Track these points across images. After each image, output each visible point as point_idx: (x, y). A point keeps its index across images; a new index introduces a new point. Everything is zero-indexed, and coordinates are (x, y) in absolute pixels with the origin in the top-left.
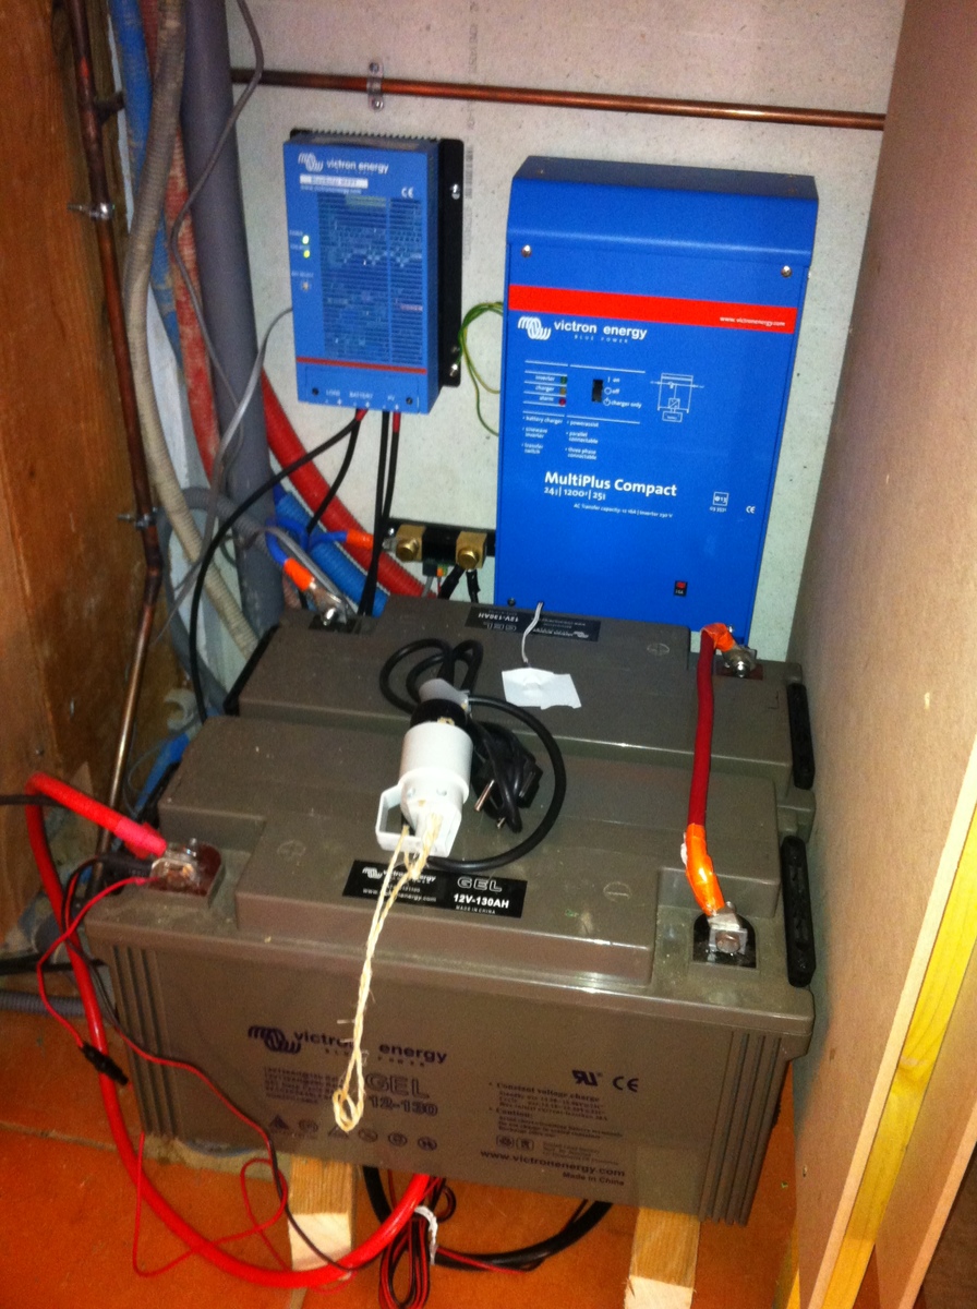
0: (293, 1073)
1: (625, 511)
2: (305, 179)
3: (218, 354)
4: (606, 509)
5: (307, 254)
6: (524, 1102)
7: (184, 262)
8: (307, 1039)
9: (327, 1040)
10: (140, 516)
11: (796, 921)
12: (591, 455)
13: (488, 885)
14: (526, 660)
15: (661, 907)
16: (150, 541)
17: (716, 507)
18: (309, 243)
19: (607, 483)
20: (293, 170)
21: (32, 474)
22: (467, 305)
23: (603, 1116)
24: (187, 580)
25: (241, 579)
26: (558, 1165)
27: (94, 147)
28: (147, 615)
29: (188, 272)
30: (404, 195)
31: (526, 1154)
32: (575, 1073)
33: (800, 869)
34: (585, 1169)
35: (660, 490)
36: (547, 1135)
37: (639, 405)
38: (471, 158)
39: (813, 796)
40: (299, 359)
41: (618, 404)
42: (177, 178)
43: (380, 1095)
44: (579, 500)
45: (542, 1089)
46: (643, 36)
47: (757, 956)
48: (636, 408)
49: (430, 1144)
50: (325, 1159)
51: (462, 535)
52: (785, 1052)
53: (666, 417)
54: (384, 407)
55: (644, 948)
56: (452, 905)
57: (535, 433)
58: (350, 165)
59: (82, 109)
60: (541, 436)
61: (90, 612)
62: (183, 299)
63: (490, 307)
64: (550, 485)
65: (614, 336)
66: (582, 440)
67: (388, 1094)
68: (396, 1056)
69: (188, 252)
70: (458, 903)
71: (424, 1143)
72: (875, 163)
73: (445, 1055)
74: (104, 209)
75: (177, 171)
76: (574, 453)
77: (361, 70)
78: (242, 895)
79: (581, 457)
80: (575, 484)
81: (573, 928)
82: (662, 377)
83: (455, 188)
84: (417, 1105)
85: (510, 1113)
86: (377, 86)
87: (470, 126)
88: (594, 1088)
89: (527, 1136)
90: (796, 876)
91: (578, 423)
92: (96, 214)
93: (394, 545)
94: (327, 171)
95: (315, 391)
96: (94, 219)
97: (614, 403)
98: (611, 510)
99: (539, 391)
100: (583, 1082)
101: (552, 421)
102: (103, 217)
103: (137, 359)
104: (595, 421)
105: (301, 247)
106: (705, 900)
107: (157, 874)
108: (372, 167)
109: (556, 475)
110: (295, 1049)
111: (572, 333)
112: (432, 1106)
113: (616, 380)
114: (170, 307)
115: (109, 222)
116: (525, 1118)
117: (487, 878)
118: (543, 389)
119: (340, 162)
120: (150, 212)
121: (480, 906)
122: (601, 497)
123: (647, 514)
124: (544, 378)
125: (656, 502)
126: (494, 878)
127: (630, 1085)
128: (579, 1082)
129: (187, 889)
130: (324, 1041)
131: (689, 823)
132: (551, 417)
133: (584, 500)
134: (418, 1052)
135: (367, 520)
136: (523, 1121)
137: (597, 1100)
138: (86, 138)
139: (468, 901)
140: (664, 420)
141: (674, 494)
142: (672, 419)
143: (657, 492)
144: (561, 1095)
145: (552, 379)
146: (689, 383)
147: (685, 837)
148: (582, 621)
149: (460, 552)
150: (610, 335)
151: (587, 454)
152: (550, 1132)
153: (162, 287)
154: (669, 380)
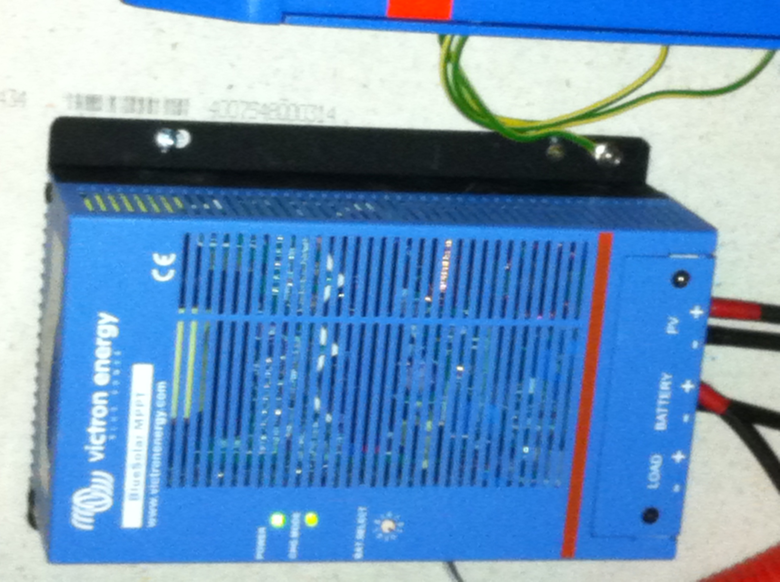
2: (133, 516)
5: (310, 520)
20: (111, 543)
30: (171, 274)
58: (99, 404)
83: (164, 138)
94: (115, 459)
95: (652, 516)
105: (295, 533)
108: (103, 354)
119: (93, 430)
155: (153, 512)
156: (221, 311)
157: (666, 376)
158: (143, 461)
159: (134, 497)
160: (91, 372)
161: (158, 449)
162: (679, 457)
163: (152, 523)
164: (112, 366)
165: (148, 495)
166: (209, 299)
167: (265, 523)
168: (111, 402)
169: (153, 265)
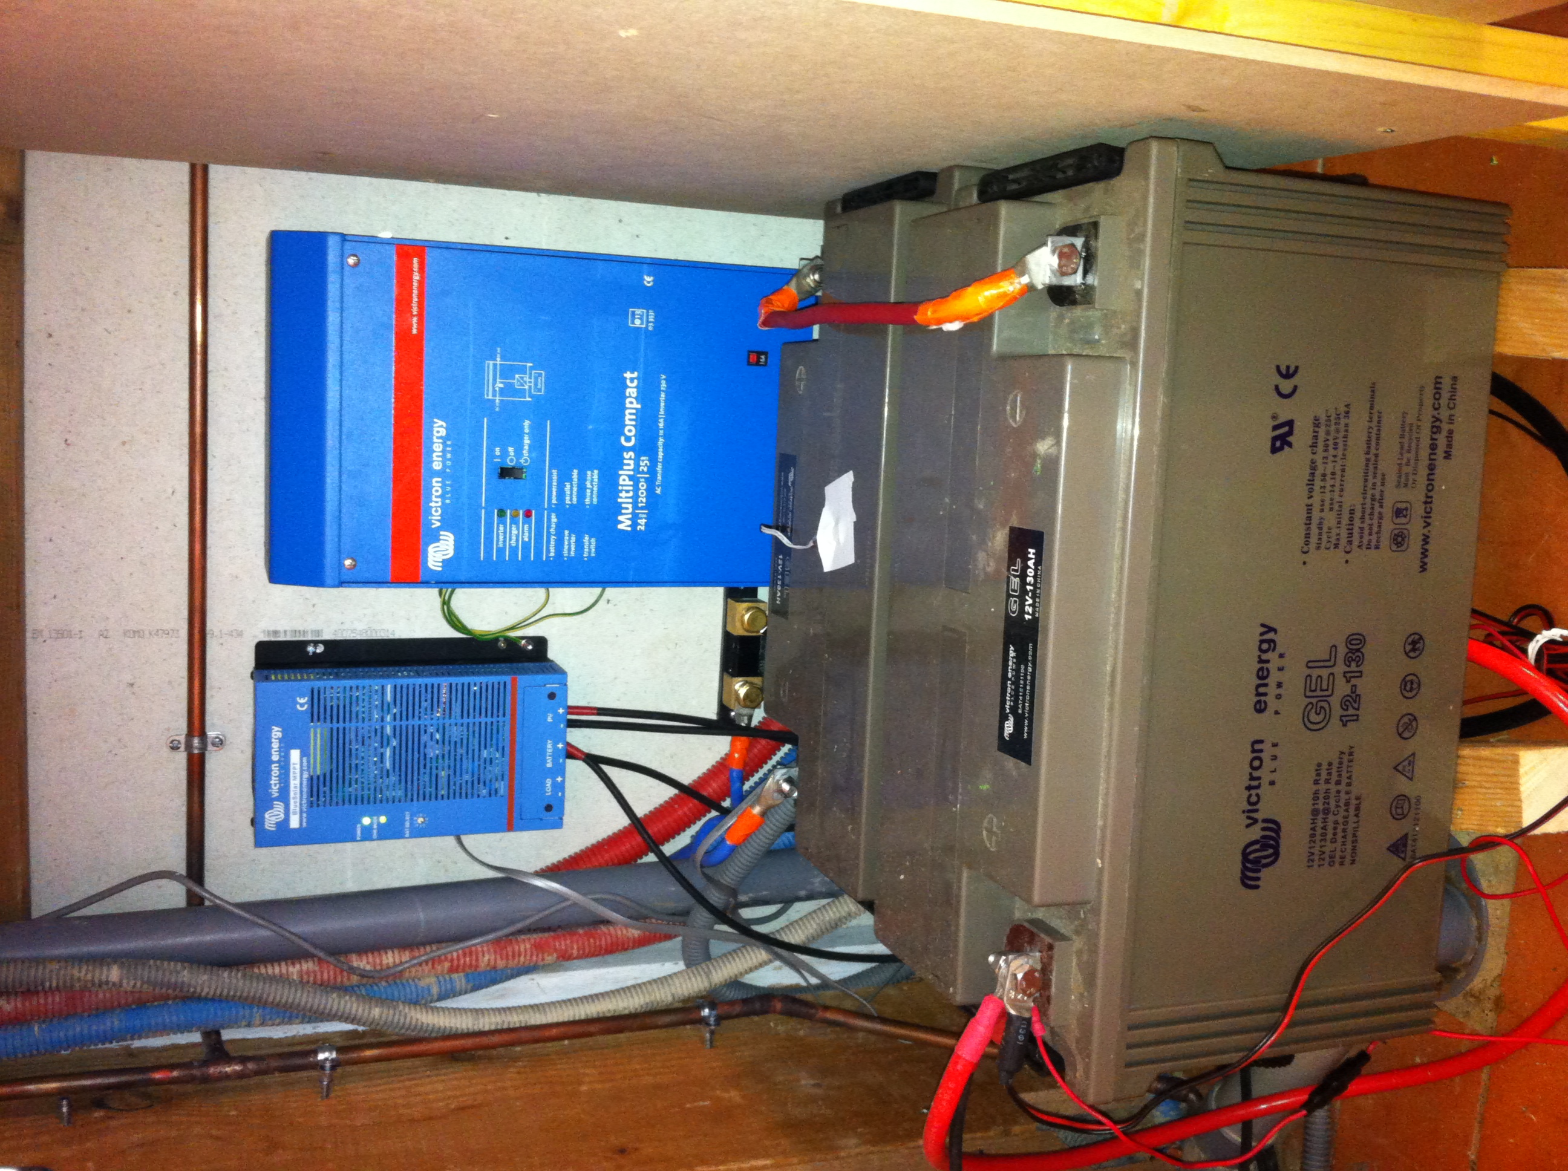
0: (1313, 829)
1: (661, 432)
2: (294, 823)
3: (509, 925)
4: (661, 455)
5: (383, 819)
6: (1330, 519)
7: (401, 963)
8: (1257, 811)
9: (1255, 783)
10: (704, 1021)
11: (1060, 176)
12: (593, 477)
13: (1015, 576)
14: (811, 544)
15: (1051, 352)
16: (737, 1009)
17: (648, 322)
18: (371, 816)
19: (625, 455)
20: (283, 836)
21: (622, 1151)
22: (447, 632)
23: (1342, 409)
24: (796, 967)
25: (799, 899)
26: (1432, 468)
27: (251, 1066)
28: (829, 1015)
29: (411, 960)
30: (306, 706)
31: (1419, 510)
32: (1274, 450)
33: (1011, 177)
34: (1436, 429)
35: (632, 391)
36: (1383, 484)
37: (527, 423)
38: (276, 632)
39: (943, 170)
40: (510, 827)
41: (526, 447)
42: (301, 971)
43: (1337, 711)
44: (650, 490)
45: (1306, 494)
46: (124, 443)
47: (1086, 221)
48: (530, 427)
49: (1414, 643)
50: (1455, 785)
51: (729, 629)
52: (1213, 171)
53: (540, 390)
54: (562, 726)
55: (1069, 367)
56: (1035, 620)
57: (569, 544)
58: (275, 770)
59: (206, 1079)
60: (573, 539)
61: (818, 1085)
62: (447, 965)
63: (446, 603)
64: (634, 524)
65: (444, 456)
66: (575, 489)
67: (1335, 701)
68: (1272, 690)
69: (390, 958)
70: (1033, 614)
71: (1414, 650)
72: (250, 170)
73: (1263, 625)
74: (321, 1056)
75: (294, 970)
76: (592, 497)
77: (181, 757)
78: (1036, 899)
79: (595, 489)
80: (631, 494)
81: (1051, 463)
82: (490, 397)
83: (311, 649)
84: (1348, 661)
85: (1351, 535)
86: (196, 742)
87: (240, 634)
88: (1297, 425)
89: (1387, 512)
90: (1014, 181)
91: (554, 493)
92: (328, 1065)
93: (746, 711)
94: (284, 795)
95: (549, 808)
96: (333, 1068)
97: (525, 452)
98: (661, 449)
99: (517, 540)
100: (1289, 439)
101: (553, 526)
102: (334, 1055)
103: (515, 1020)
104: (550, 474)
105: (375, 826)
106: (1005, 294)
107: (1028, 1010)
108: (275, 745)
109: (620, 518)
110: (1274, 827)
111: (444, 506)
112: (1349, 641)
113: (498, 451)
114: (459, 979)
115: (340, 1050)
116: (1358, 514)
117: (1008, 578)
118: (514, 538)
119: (272, 782)
120: (333, 1002)
121: (1034, 585)
122: (645, 462)
123: (662, 404)
124: (501, 538)
125: (647, 395)
126: (1008, 570)
127: (1288, 375)
128: (1290, 445)
129: (1046, 969)
130: (1258, 787)
131: (914, 322)
132: (549, 527)
133: (651, 482)
134: (1261, 661)
135: (718, 746)
136: (1363, 518)
137: (1316, 419)
138: (240, 1076)
139: (1030, 601)
140: (543, 393)
141: (635, 375)
142: (541, 384)
143: (635, 395)
144: (1313, 467)
145: (501, 528)
146: (495, 365)
147: (934, 327)
148: (780, 476)
149: (747, 631)
150: (444, 462)
151: (592, 481)
152: (1378, 482)
153: (435, 990)
154: (493, 388)
155: (305, 820)
156: (332, 722)
157: (549, 742)
158: (298, 796)
159: (295, 813)
160: (271, 755)
161: (305, 790)
162: (559, 779)
163: (304, 825)
164: (280, 751)
165: (301, 812)
166: (325, 718)
167: (360, 822)
168: (281, 768)
169: (297, 703)
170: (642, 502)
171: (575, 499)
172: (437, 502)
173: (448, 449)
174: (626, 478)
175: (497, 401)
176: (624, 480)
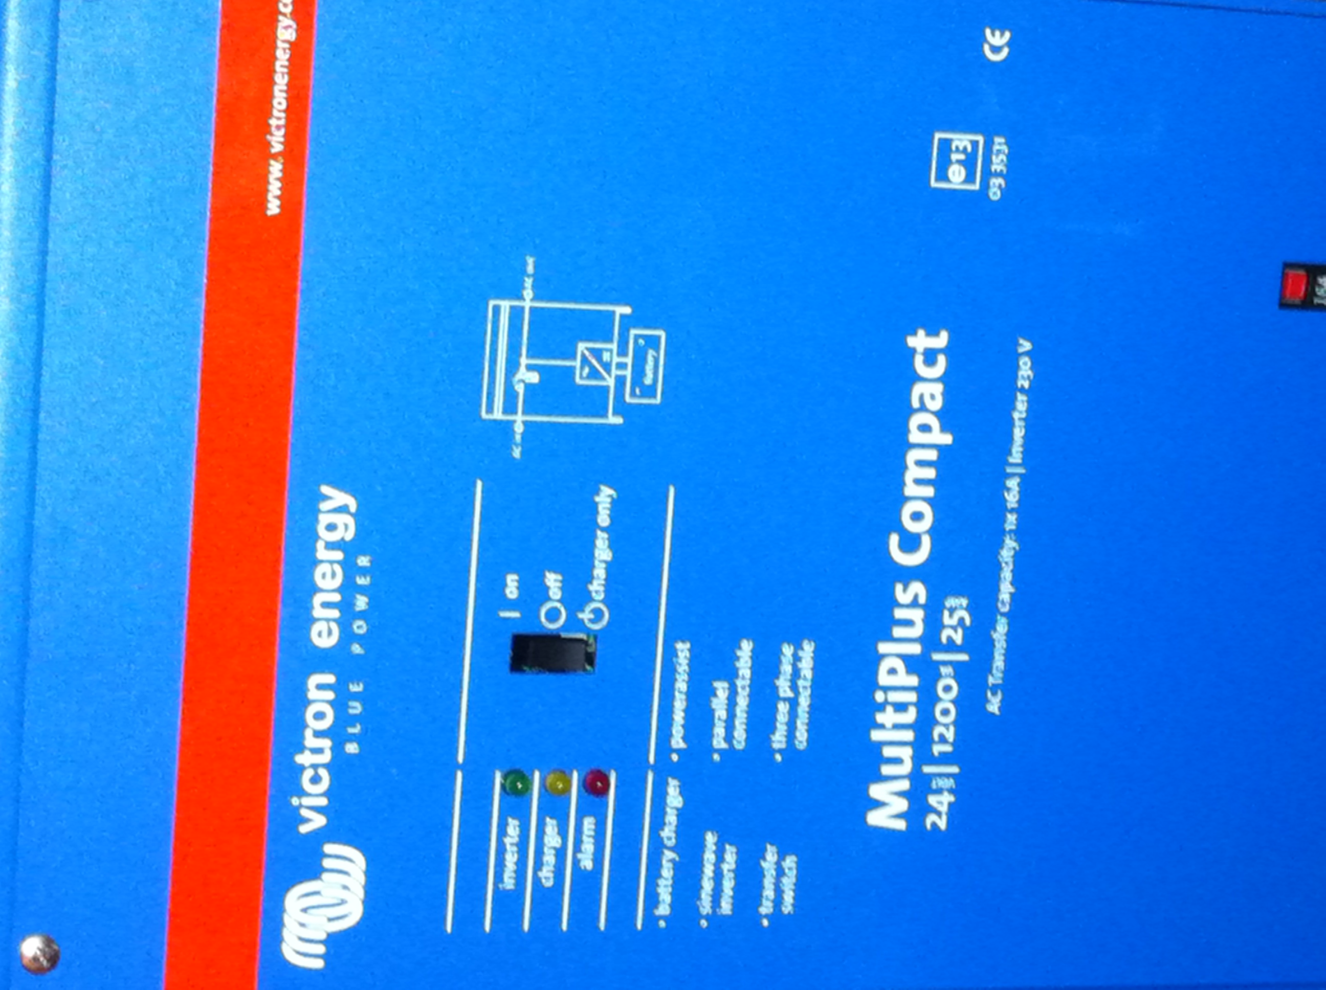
1: (1011, 520)
4: (1006, 590)
12: (800, 659)
17: (987, 174)
19: (902, 595)
35: (929, 393)
37: (605, 497)
41: (600, 572)
53: (650, 391)
57: (718, 876)
60: (731, 859)
64: (918, 809)
65: (346, 606)
66: (742, 702)
76: (792, 727)
79: (804, 702)
80: (910, 716)
82: (498, 415)
91: (679, 717)
97: (597, 587)
98: (1007, 574)
101: (671, 818)
104: (670, 655)
109: (877, 791)
111: (339, 765)
113: (512, 590)
118: (549, 858)
122: (957, 616)
123: (1019, 433)
124: (511, 859)
125: (974, 405)
132: (659, 821)
133: (972, 680)
140: (657, 401)
141: (942, 340)
142: (655, 368)
143: (936, 405)
145: (513, 829)
146: (516, 314)
150: (344, 624)
151: (796, 675)
154: (508, 388)
170: (943, 739)
171: (740, 734)
172: (318, 751)
173: (361, 581)
174: (899, 665)
175: (519, 428)
176: (892, 671)
